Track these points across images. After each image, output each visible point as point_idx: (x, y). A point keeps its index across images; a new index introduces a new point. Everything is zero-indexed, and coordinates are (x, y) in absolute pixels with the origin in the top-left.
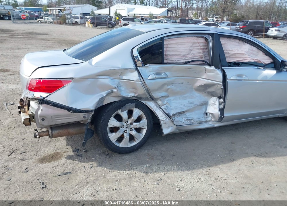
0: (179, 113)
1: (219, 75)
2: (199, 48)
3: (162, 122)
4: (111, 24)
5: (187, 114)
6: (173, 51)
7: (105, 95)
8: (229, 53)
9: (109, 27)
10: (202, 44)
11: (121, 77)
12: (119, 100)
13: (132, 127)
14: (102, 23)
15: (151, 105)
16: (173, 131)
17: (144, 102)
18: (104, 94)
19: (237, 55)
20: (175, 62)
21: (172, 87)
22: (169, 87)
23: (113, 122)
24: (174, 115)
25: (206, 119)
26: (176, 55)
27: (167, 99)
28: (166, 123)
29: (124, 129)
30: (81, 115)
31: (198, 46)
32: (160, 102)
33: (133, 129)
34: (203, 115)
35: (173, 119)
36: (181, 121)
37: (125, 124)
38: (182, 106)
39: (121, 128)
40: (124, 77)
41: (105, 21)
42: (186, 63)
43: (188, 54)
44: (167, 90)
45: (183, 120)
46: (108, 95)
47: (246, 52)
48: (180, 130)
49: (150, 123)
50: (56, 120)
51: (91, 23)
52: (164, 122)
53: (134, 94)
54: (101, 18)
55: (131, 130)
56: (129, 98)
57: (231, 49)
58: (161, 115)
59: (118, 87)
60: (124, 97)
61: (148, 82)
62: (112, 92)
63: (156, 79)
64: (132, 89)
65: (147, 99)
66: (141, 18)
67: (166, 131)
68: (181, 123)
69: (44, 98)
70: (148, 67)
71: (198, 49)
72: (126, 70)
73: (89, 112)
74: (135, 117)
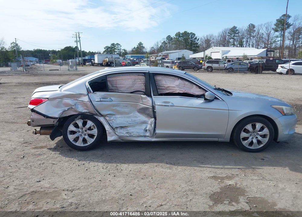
0: (122, 127)
1: (149, 102)
2: (141, 82)
3: (107, 132)
4: (197, 67)
5: (129, 129)
6: (121, 84)
7: (66, 110)
8: (164, 86)
9: (195, 70)
10: (143, 80)
11: (78, 99)
12: (77, 114)
13: (86, 133)
14: (189, 67)
15: (101, 119)
16: (115, 139)
17: (96, 117)
18: (66, 108)
19: (170, 87)
20: (123, 92)
21: (118, 109)
22: (115, 108)
23: (72, 128)
24: (117, 128)
25: (145, 134)
26: (123, 87)
27: (114, 116)
28: (110, 133)
29: (80, 133)
30: (52, 120)
31: (139, 81)
32: (107, 118)
33: (87, 134)
34: (143, 131)
35: (116, 130)
36: (123, 133)
37: (80, 130)
38: (125, 123)
39: (78, 133)
40: (80, 99)
41: (191, 64)
42: (132, 93)
43: (132, 87)
44: (113, 110)
45: (125, 132)
46: (68, 109)
47: (176, 86)
48: (122, 140)
49: (99, 132)
50: (40, 122)
51: (178, 66)
52: (109, 132)
53: (87, 111)
54: (188, 62)
55: (85, 135)
56: (84, 113)
57: (165, 84)
58: (107, 127)
59: (75, 105)
60: (79, 112)
61: (94, 103)
62: (72, 108)
63: (100, 101)
64: (85, 108)
65: (96, 115)
66: (228, 60)
67: (110, 139)
68: (122, 135)
69: (33, 109)
70: (96, 93)
71: (140, 84)
72: (81, 95)
73: (55, 119)
74: (88, 126)
